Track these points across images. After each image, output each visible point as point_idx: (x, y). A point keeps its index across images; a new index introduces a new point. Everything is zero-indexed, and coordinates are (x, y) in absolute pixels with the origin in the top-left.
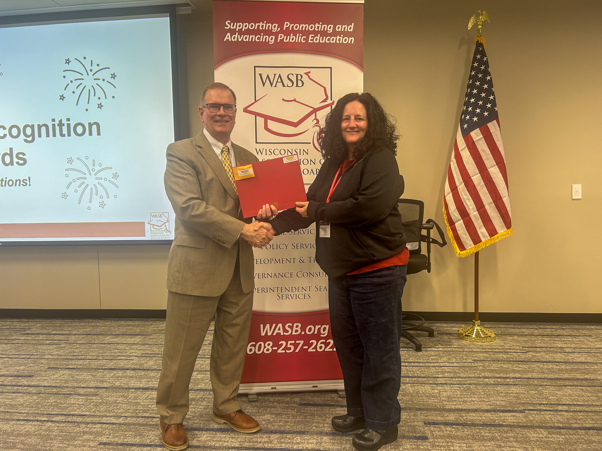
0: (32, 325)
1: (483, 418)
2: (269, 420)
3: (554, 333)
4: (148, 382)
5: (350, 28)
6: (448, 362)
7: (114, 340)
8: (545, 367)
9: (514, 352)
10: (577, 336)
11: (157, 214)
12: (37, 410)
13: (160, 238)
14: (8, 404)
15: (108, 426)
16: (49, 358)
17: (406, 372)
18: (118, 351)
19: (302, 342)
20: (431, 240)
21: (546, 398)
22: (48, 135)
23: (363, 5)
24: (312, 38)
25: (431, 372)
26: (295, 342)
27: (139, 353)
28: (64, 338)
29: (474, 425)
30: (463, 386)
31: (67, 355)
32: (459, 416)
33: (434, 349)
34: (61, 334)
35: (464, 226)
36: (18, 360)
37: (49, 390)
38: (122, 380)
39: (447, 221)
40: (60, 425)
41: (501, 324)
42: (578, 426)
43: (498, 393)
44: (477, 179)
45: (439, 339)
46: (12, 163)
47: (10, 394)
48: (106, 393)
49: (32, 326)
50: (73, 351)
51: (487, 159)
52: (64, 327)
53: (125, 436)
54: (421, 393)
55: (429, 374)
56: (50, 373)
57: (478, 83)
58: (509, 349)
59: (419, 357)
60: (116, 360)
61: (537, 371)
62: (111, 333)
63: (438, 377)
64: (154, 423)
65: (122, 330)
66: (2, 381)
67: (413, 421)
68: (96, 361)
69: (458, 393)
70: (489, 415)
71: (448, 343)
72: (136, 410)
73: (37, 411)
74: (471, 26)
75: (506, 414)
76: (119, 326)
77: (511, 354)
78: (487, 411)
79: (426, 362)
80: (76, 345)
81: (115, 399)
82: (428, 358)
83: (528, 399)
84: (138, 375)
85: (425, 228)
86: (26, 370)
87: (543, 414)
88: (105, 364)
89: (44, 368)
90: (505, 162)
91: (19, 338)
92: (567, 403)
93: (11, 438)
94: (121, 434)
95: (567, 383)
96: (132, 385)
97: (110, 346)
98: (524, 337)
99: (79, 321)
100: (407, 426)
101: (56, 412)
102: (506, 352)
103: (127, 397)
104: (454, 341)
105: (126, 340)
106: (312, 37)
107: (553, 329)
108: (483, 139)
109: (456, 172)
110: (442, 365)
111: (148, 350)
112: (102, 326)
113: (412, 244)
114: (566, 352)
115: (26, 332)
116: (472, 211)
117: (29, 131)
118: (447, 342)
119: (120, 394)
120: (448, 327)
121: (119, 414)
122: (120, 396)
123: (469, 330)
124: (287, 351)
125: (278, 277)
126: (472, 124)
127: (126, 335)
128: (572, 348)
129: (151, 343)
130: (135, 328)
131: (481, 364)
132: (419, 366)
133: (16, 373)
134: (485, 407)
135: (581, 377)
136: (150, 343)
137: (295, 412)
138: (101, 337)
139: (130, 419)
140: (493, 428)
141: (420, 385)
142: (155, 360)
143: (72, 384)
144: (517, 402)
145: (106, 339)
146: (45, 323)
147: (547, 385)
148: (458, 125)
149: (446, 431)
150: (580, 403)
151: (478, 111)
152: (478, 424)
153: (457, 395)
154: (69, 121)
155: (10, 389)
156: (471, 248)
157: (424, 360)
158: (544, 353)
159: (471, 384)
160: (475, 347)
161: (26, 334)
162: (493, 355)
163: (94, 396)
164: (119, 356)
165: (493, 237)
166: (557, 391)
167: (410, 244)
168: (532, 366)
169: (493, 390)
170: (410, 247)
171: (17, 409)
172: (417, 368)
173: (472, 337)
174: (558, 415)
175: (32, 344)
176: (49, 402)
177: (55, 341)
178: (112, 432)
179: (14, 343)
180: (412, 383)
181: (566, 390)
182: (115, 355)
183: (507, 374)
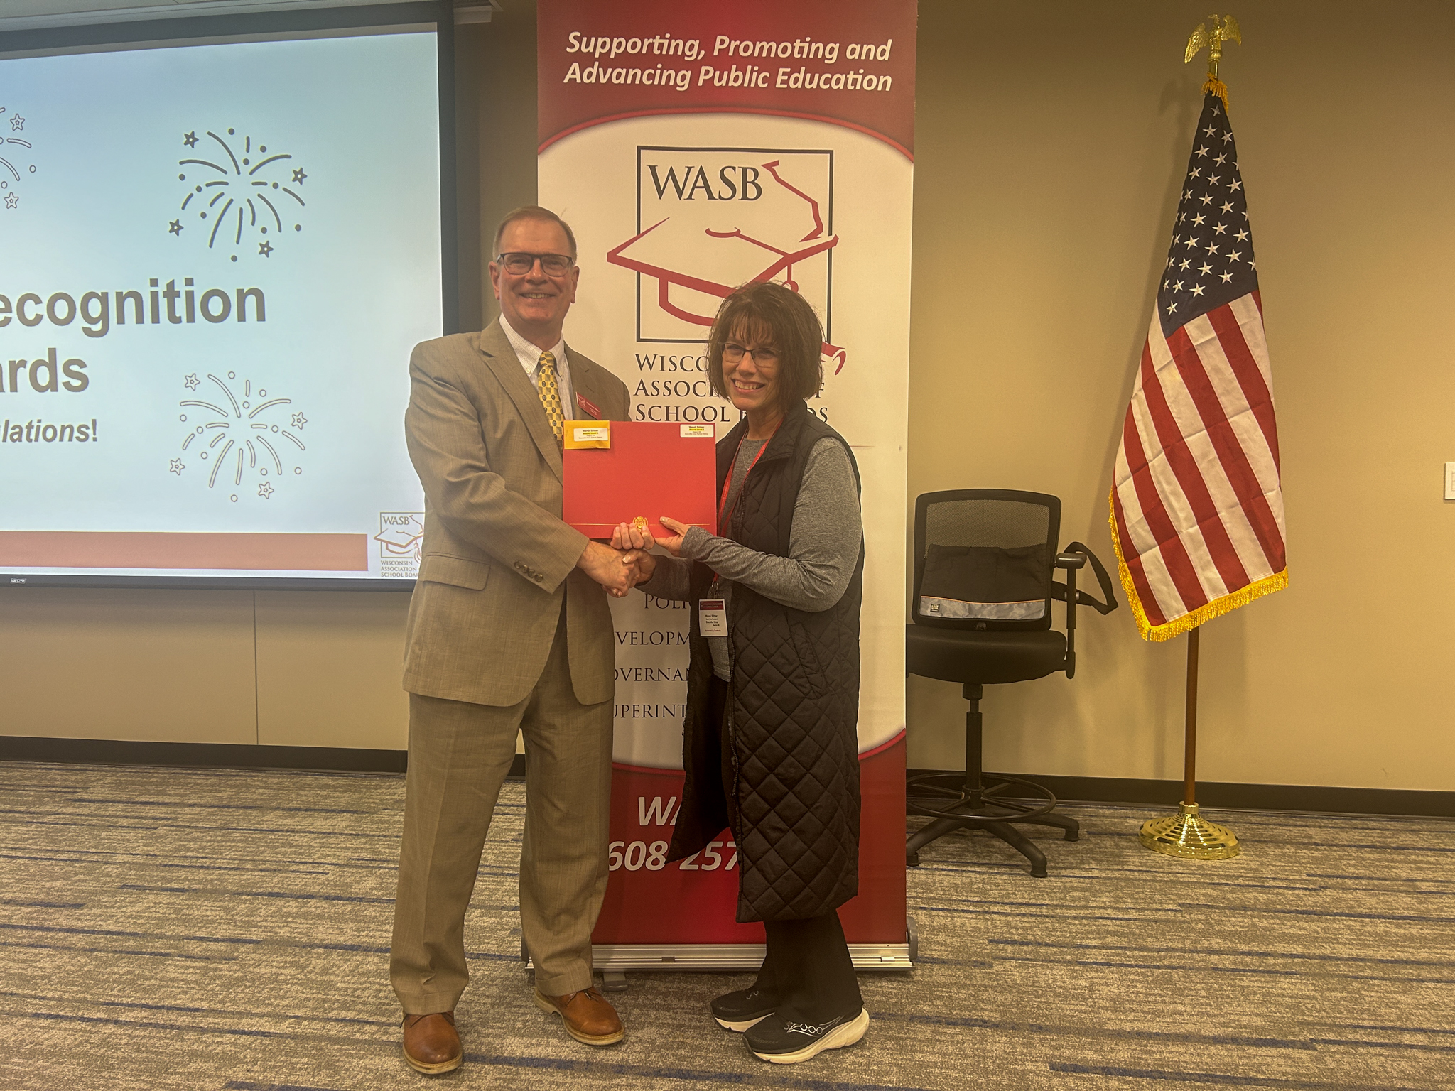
0: (94, 779)
1: (1206, 1059)
2: (653, 1041)
3: (1389, 840)
4: (358, 930)
5: (882, 52)
6: (1114, 908)
7: (285, 822)
8: (1369, 929)
9: (1287, 888)
10: (1449, 850)
11: (398, 516)
12: (83, 992)
13: (404, 575)
14: (15, 974)
15: (251, 1039)
16: (125, 863)
17: (1005, 929)
18: (293, 849)
20: (1077, 595)
21: (1371, 1012)
22: (140, 320)
24: (786, 78)
25: (1070, 932)
26: (725, 844)
27: (343, 856)
28: (167, 813)
29: (1181, 1076)
30: (1153, 974)
31: (170, 856)
32: (1141, 1050)
33: (1077, 873)
34: (159, 804)
35: (1163, 562)
36: (51, 865)
37: (119, 943)
38: (296, 923)
39: (1119, 548)
40: (135, 1033)
41: (1253, 814)
43: (1246, 994)
44: (1198, 442)
45: (1091, 846)
46: (53, 386)
47: (21, 950)
48: (253, 955)
49: (93, 782)
50: (184, 845)
51: (1227, 392)
52: (168, 786)
53: (293, 1068)
54: (1043, 985)
55: (1066, 937)
56: (125, 898)
57: (1207, 200)
58: (1274, 879)
59: (1040, 891)
60: (287, 871)
61: (1346, 939)
62: (280, 803)
63: (1088, 947)
64: (366, 1037)
65: (307, 797)
66: (6, 916)
67: (1020, 1060)
68: (238, 872)
69: (1141, 990)
70: (1220, 1051)
71: (1116, 859)
72: (324, 1001)
73: (82, 996)
74: (1192, 55)
75: (1264, 1051)
76: (300, 789)
77: (1278, 894)
78: (1216, 1040)
79: (1056, 905)
80: (192, 833)
81: (274, 970)
82: (1061, 895)
83: (1324, 1014)
84: (335, 913)
85: (1062, 565)
86: (68, 890)
87: (1361, 1054)
88: (258, 882)
89: (111, 887)
90: (1272, 400)
91: (59, 811)
92: (1426, 1026)
93: (15, 1060)
94: (282, 1061)
95: (1425, 973)
96: (320, 936)
97: (273, 837)
98: (1312, 849)
99: (206, 772)
100: (1007, 1073)
101: (129, 1000)
102: (1264, 886)
103: (305, 968)
104: (1128, 852)
105: (312, 824)
106: (784, 74)
107: (1388, 830)
108: (1218, 340)
109: (1146, 425)
110: (1098, 913)
111: (366, 849)
112: (258, 787)
113: (1028, 605)
114: (1421, 893)
115: (76, 796)
116: (1184, 524)
117: (95, 308)
118: (1112, 854)
119: (288, 959)
120: (1114, 817)
121: (282, 1009)
122: (288, 965)
123: (1170, 826)
124: (704, 867)
126: (1191, 302)
127: (315, 810)
128: (1437, 881)
129: (374, 833)
130: (336, 794)
131: (1200, 916)
132: (1039, 916)
133: (42, 897)
134: (1209, 1031)
136: (371, 833)
138: (254, 813)
139: (306, 1023)
140: (1230, 1088)
141: (1040, 966)
142: (381, 876)
143: (174, 930)
144: (1293, 1020)
145: (265, 819)
146: (125, 774)
147: (1373, 978)
148: (1154, 306)
151: (1206, 269)
152: (1191, 1074)
153: (1137, 994)
154: (192, 285)
155: (24, 937)
156: (1181, 618)
157: (1053, 900)
158: (1364, 893)
159: (1173, 968)
160: (1185, 871)
161: (76, 801)
162: (1231, 892)
163: (224, 962)
164: (294, 862)
165: (1236, 592)
166: (1400, 993)
167: (1024, 604)
168: (1334, 926)
169: (1232, 986)
170: (1023, 612)
171: (35, 988)
172: (1034, 919)
173: (1176, 844)
174: (1403, 1057)
175: (89, 825)
176: (115, 974)
177: (144, 821)
178: (260, 1056)
179: (46, 823)
180: (1019, 959)
181: (1423, 992)
182: (285, 860)
183: (1268, 944)
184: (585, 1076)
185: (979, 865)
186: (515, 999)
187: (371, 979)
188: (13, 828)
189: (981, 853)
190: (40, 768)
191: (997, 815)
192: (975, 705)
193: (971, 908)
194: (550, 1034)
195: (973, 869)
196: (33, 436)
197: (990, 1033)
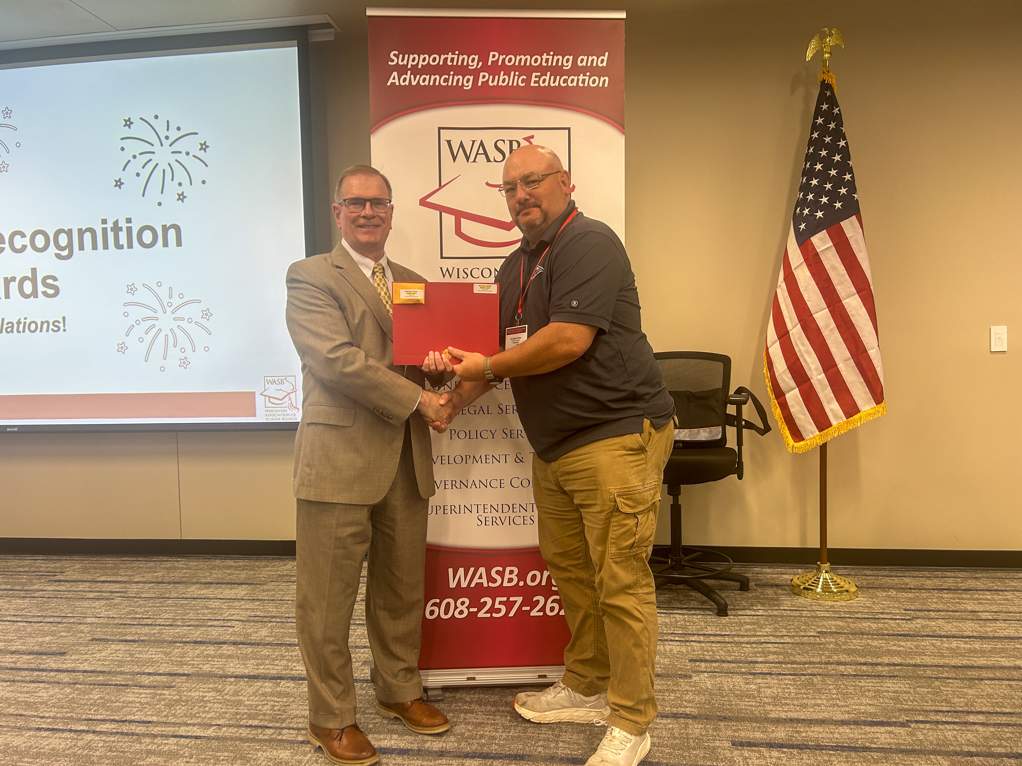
0: (67, 566)
1: (836, 735)
2: (463, 734)
3: (960, 584)
4: (257, 665)
5: (602, 61)
6: (774, 636)
7: (202, 592)
8: (946, 645)
9: (891, 619)
10: (1001, 591)
11: (276, 379)
12: (70, 713)
13: (281, 419)
14: (22, 702)
15: (188, 741)
16: (94, 623)
17: (700, 652)
18: (210, 611)
19: (519, 600)
20: (743, 423)
21: (948, 701)
22: (95, 247)
23: (624, 21)
24: (537, 79)
25: (744, 653)
26: (508, 599)
27: (244, 615)
28: (120, 588)
29: (819, 747)
30: (800, 679)
31: (124, 618)
32: (793, 731)
33: (749, 612)
34: (114, 582)
35: (801, 399)
36: (42, 626)
37: (92, 678)
38: (214, 661)
39: (771, 390)
40: (107, 739)
41: (868, 570)
42: (1002, 750)
43: (863, 691)
44: (823, 317)
45: (758, 594)
46: (35, 294)
47: (25, 685)
48: (186, 684)
49: (67, 568)
50: (133, 610)
51: (841, 283)
52: (120, 569)
54: (726, 689)
55: (741, 656)
56: (95, 648)
57: (824, 153)
58: (882, 613)
59: (723, 626)
60: (205, 626)
61: (931, 652)
62: (198, 579)
63: (756, 662)
64: (266, 737)
65: (217, 575)
66: (13, 662)
67: (712, 740)
68: (172, 627)
69: (792, 691)
70: (845, 729)
71: (774, 602)
72: (237, 714)
73: (69, 715)
74: (812, 55)
75: (876, 729)
76: (212, 569)
77: (884, 623)
78: (843, 723)
79: (735, 635)
80: (138, 601)
81: (201, 694)
82: (738, 628)
83: (916, 703)
84: (241, 654)
85: (732, 403)
86: (55, 643)
87: (941, 730)
88: (187, 634)
89: (84, 640)
90: (872, 287)
91: (45, 589)
92: (984, 709)
93: (26, 760)
94: (210, 755)
95: (984, 674)
96: (232, 670)
97: (195, 603)
98: (908, 592)
99: (146, 559)
100: (702, 749)
101: (102, 717)
102: (875, 618)
103: (222, 692)
104: (783, 598)
105: (222, 593)
106: (536, 77)
107: (959, 578)
108: (834, 248)
109: (787, 306)
110: (763, 640)
111: (260, 609)
112: (182, 569)
113: (710, 430)
114: (981, 620)
115: (56, 578)
116: (815, 373)
117: (63, 240)
118: (772, 599)
119: (210, 686)
120: (773, 574)
121: (208, 720)
122: (210, 690)
123: (811, 579)
124: (494, 615)
125: (478, 486)
126: (815, 222)
127: (223, 583)
128: (993, 612)
129: (265, 598)
130: (237, 572)
131: (832, 640)
132: (723, 642)
133: (37, 648)
134: (839, 717)
135: (1007, 664)
136: (263, 598)
137: (508, 722)
138: (181, 586)
139: (225, 729)
140: (853, 754)
141: (724, 676)
142: (271, 627)
143: (130, 668)
144: (895, 707)
145: (188, 590)
146: (89, 562)
147: (948, 678)
148: (790, 225)
149: (771, 757)
150: (1007, 710)
151: (824, 200)
152: (827, 746)
153: (790, 693)
154: (131, 222)
155: (27, 676)
156: (814, 437)
157: (732, 632)
158: (943, 621)
159: (814, 675)
160: (822, 609)
161: (56, 581)
162: (853, 623)
163: (166, 689)
164: (210, 619)
165: (851, 418)
166: (967, 688)
167: (708, 429)
168: (923, 644)
169: (854, 686)
170: (707, 435)
171: (37, 710)
172: (719, 645)
173: (815, 591)
174: (969, 731)
175: (66, 598)
176: (91, 699)
177: (104, 594)
178: (195, 752)
179: (36, 597)
180: (710, 672)
181: (982, 687)
182: (204, 618)
183: (878, 658)
184: (417, 759)
185: (681, 609)
186: (367, 708)
187: (268, 698)
188: (13, 601)
189: (683, 601)
190: (30, 559)
191: (693, 574)
192: (676, 500)
193: (677, 639)
194: (392, 731)
195: (677, 612)
196: (21, 329)
197: (691, 722)
